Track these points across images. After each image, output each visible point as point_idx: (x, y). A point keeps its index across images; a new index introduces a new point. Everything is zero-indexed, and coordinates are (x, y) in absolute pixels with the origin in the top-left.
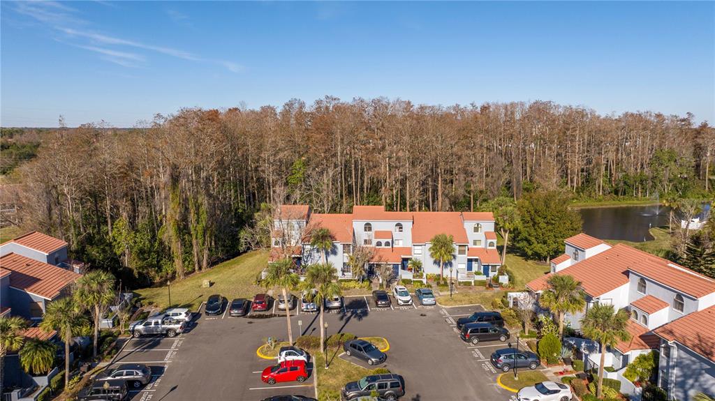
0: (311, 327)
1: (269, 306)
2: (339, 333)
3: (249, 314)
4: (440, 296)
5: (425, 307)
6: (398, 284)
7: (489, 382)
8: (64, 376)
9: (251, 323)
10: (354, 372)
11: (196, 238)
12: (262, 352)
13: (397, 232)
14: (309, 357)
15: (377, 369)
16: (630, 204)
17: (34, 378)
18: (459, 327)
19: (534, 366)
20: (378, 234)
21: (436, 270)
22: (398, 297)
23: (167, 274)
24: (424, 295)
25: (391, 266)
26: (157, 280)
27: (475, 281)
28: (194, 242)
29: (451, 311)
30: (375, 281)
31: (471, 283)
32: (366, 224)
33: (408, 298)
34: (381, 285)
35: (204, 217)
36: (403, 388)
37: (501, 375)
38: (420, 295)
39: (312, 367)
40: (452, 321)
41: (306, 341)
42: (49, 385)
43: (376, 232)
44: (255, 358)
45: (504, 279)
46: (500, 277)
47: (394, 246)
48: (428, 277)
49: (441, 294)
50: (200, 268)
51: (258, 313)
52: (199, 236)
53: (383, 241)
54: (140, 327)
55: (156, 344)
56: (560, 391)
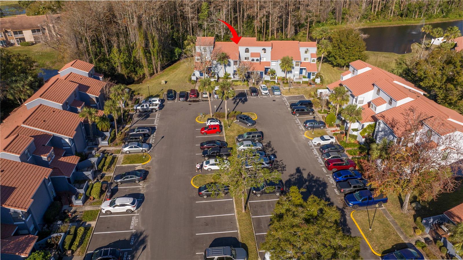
0: (220, 107)
1: (198, 96)
2: (233, 111)
3: (188, 100)
4: (284, 89)
5: (275, 96)
6: (262, 84)
7: (301, 134)
8: (115, 131)
9: (190, 104)
10: (241, 130)
11: (154, 56)
12: (198, 119)
13: (263, 53)
14: (220, 123)
15: (251, 129)
16: (409, 23)
17: (104, 133)
18: (291, 108)
19: (322, 128)
20: (253, 55)
21: (283, 75)
22: (262, 91)
23: (140, 75)
24: (275, 90)
25: (259, 73)
26: (136, 79)
27: (303, 81)
28: (153, 58)
29: (288, 99)
30: (250, 81)
31: (300, 82)
32: (246, 49)
33: (267, 91)
34: (254, 84)
35: (157, 44)
36: (263, 137)
37: (307, 131)
38: (273, 89)
39: (222, 127)
40: (288, 104)
41: (218, 115)
42: (111, 136)
43: (252, 54)
44: (195, 122)
45: (318, 81)
46: (316, 79)
47: (261, 61)
48: (278, 78)
49: (284, 88)
50: (157, 72)
51: (193, 99)
52: (155, 55)
53: (255, 59)
54: (139, 108)
55: (148, 116)
56: (330, 139)
